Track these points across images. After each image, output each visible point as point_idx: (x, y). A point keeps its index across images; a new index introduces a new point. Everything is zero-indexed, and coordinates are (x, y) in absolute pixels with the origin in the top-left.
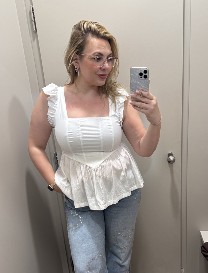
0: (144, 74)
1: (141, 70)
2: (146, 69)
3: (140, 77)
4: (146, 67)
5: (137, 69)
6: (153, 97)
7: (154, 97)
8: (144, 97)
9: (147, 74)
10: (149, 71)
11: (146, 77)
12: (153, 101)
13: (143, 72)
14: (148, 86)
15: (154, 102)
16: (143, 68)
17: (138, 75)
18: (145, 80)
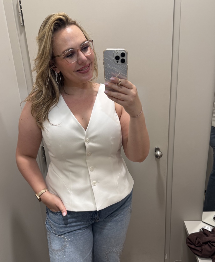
1: (117, 53)
2: (123, 52)
3: (116, 61)
4: (123, 49)
5: (112, 51)
6: (131, 85)
9: (125, 58)
10: (127, 54)
11: (123, 61)
13: (119, 55)
14: (126, 72)
15: (133, 91)
16: (120, 50)
17: (113, 58)
18: (123, 65)
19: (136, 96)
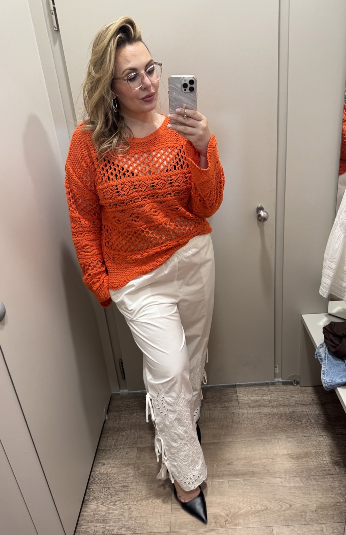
0: (189, 86)
1: (185, 80)
2: (191, 79)
3: (183, 89)
4: (192, 76)
5: (179, 78)
6: (200, 117)
7: (203, 117)
8: (188, 117)
9: (193, 86)
10: (196, 81)
11: (192, 89)
12: (201, 123)
13: (187, 82)
14: (195, 102)
16: (188, 77)
17: (180, 86)
18: (192, 94)
19: (206, 129)
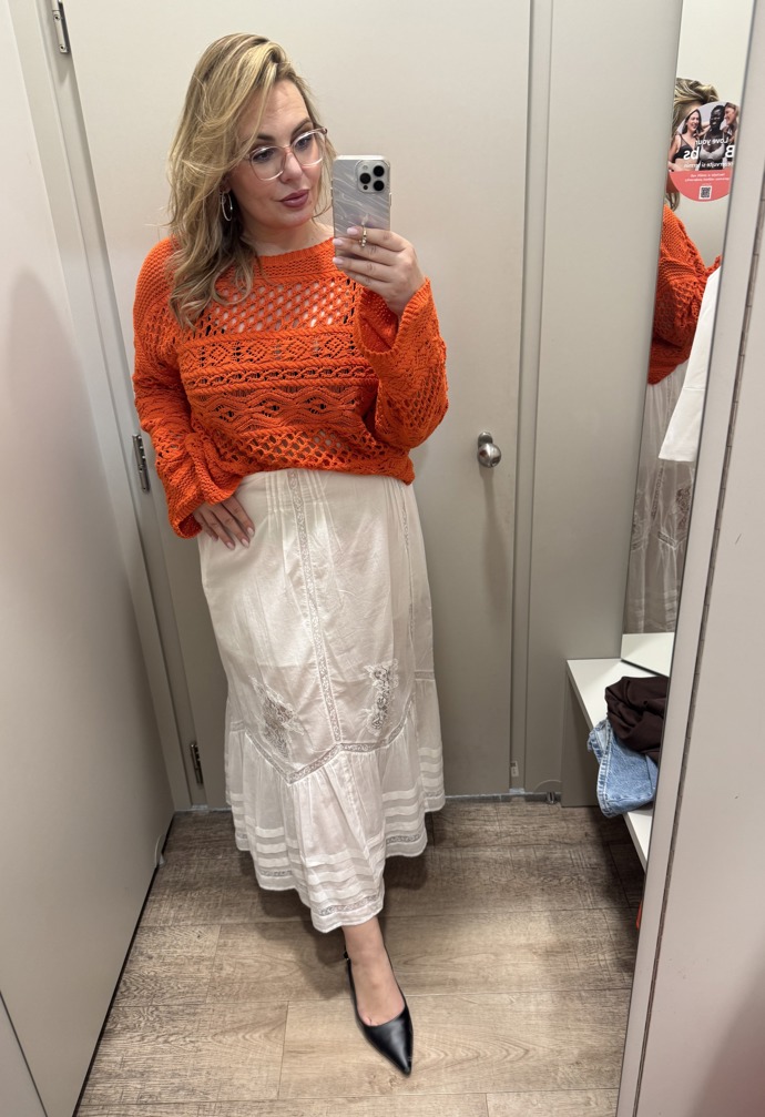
0: (374, 179)
1: (365, 167)
2: (379, 164)
3: (361, 186)
4: (380, 158)
5: (352, 163)
9: (383, 179)
10: (389, 169)
11: (379, 186)
13: (370, 171)
14: (386, 212)
15: (404, 258)
16: (370, 159)
17: (354, 179)
18: (379, 196)
19: (412, 269)
